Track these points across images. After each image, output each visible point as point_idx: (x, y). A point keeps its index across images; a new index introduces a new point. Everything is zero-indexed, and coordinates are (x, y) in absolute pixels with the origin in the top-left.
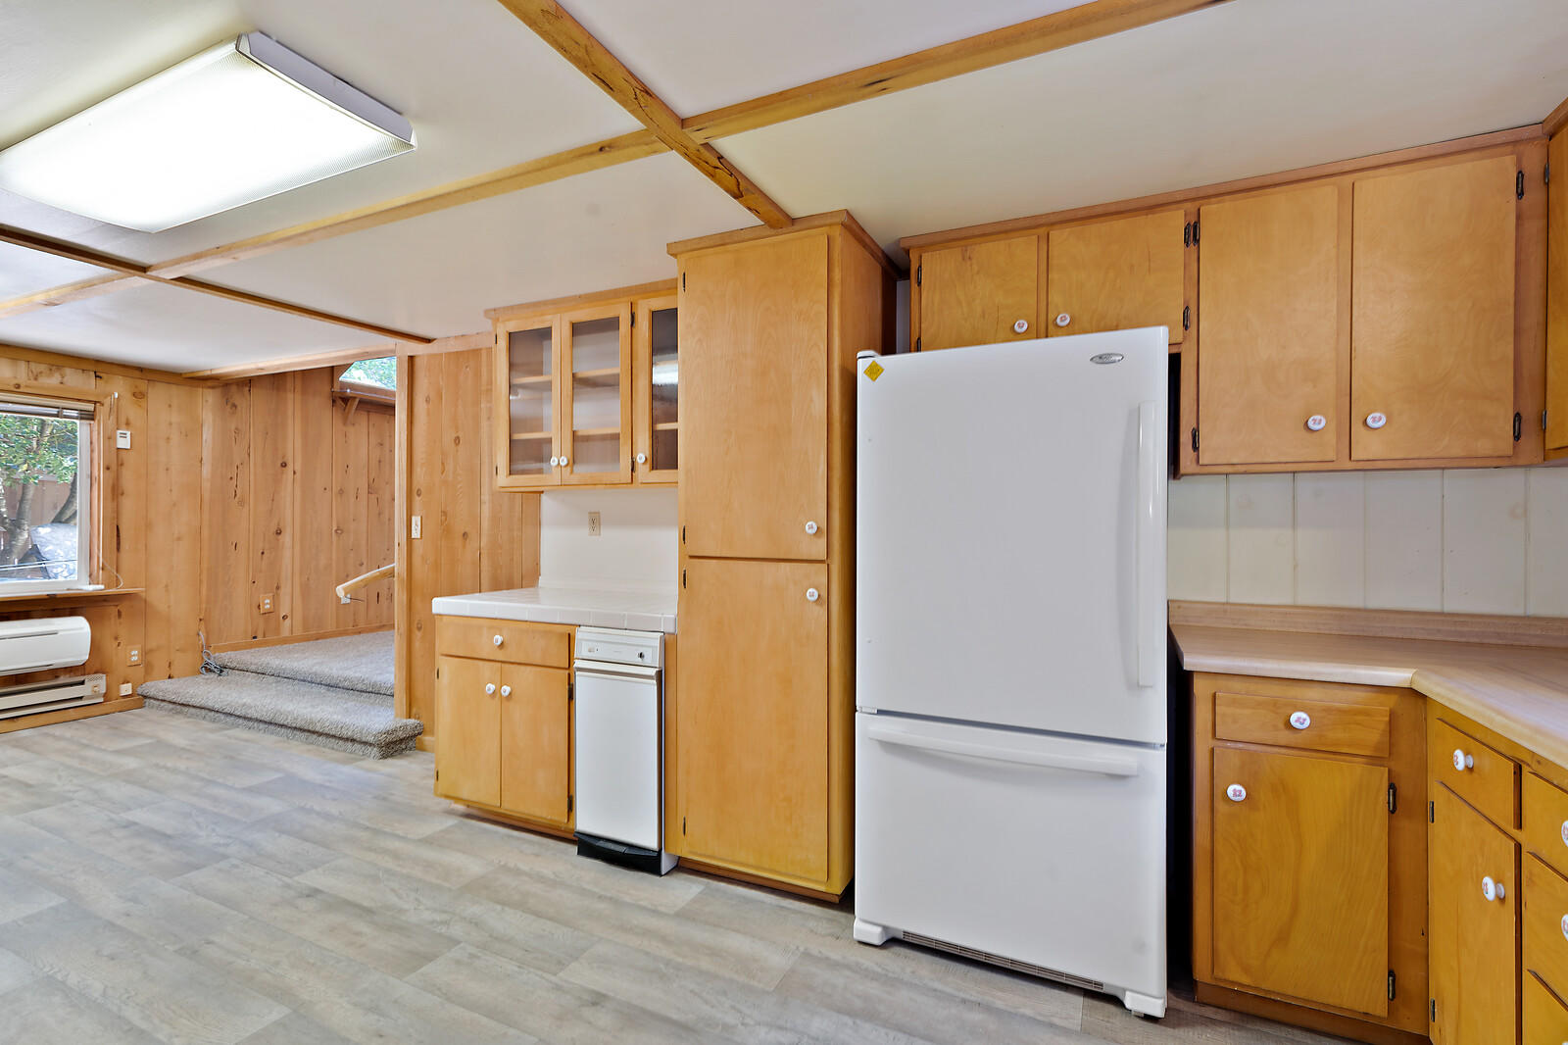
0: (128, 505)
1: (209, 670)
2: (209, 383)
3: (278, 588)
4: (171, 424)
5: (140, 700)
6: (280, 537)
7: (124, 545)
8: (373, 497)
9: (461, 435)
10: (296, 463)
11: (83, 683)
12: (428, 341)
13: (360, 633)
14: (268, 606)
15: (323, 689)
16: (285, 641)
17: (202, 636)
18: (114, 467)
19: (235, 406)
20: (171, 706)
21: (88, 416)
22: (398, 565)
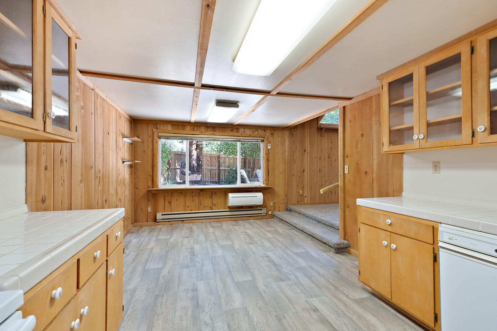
0: (270, 163)
1: (287, 210)
2: (287, 129)
3: (304, 188)
4: (279, 141)
5: (273, 216)
6: (304, 172)
7: (270, 175)
8: (329, 160)
9: (364, 133)
10: (308, 150)
11: (262, 210)
12: (350, 99)
13: (326, 204)
14: (301, 193)
15: (316, 222)
16: (305, 204)
17: (286, 200)
18: (267, 154)
19: (293, 135)
20: (279, 219)
21: (263, 141)
22: (340, 183)
